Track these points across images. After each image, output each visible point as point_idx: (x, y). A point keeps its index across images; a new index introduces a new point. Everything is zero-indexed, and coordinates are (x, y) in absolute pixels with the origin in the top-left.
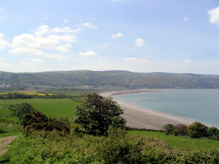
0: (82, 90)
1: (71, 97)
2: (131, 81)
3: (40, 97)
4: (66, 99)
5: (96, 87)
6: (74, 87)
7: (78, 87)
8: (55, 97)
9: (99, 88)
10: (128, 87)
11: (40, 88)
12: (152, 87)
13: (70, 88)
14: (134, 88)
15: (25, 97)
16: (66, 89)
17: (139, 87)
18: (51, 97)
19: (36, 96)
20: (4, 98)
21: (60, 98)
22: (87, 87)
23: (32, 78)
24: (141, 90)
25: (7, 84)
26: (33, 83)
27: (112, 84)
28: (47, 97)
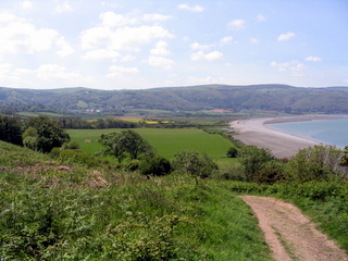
0: (214, 116)
1: (200, 127)
2: (293, 101)
3: (148, 126)
4: (192, 129)
5: (236, 111)
6: (200, 112)
7: (206, 112)
8: (174, 126)
9: (240, 113)
10: (288, 111)
11: (148, 113)
12: (329, 112)
13: (194, 113)
14: (299, 112)
15: (125, 125)
16: (188, 115)
17: (307, 111)
18: (167, 126)
19: (142, 125)
20: (91, 128)
21: (182, 127)
22: (221, 111)
23: (134, 98)
24: (312, 115)
25: (97, 107)
26: (136, 106)
27: (262, 107)
28: (161, 125)
